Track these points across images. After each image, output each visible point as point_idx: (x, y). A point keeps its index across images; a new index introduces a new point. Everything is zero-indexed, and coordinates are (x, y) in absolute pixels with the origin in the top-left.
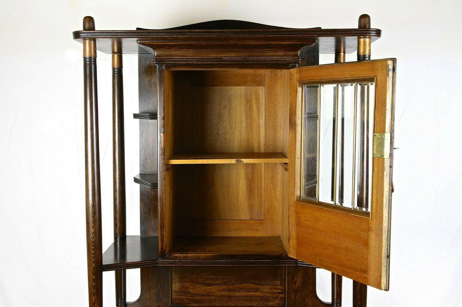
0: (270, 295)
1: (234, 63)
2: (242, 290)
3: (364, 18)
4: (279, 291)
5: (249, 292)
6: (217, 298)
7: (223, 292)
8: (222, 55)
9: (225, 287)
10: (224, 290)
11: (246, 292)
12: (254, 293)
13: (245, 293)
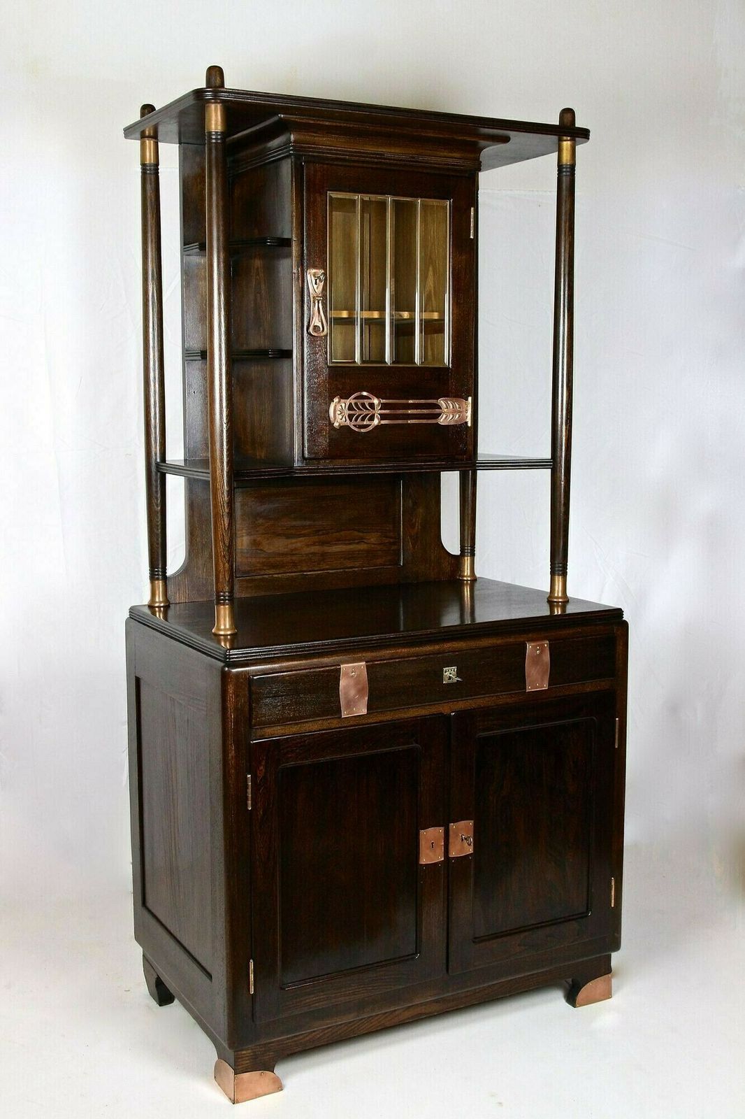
0: (379, 548)
1: (398, 162)
2: (340, 542)
3: (568, 114)
4: (392, 540)
5: (350, 544)
6: (303, 558)
7: (313, 547)
8: (384, 150)
9: (316, 538)
10: (314, 544)
11: (346, 544)
12: (357, 546)
13: (344, 546)
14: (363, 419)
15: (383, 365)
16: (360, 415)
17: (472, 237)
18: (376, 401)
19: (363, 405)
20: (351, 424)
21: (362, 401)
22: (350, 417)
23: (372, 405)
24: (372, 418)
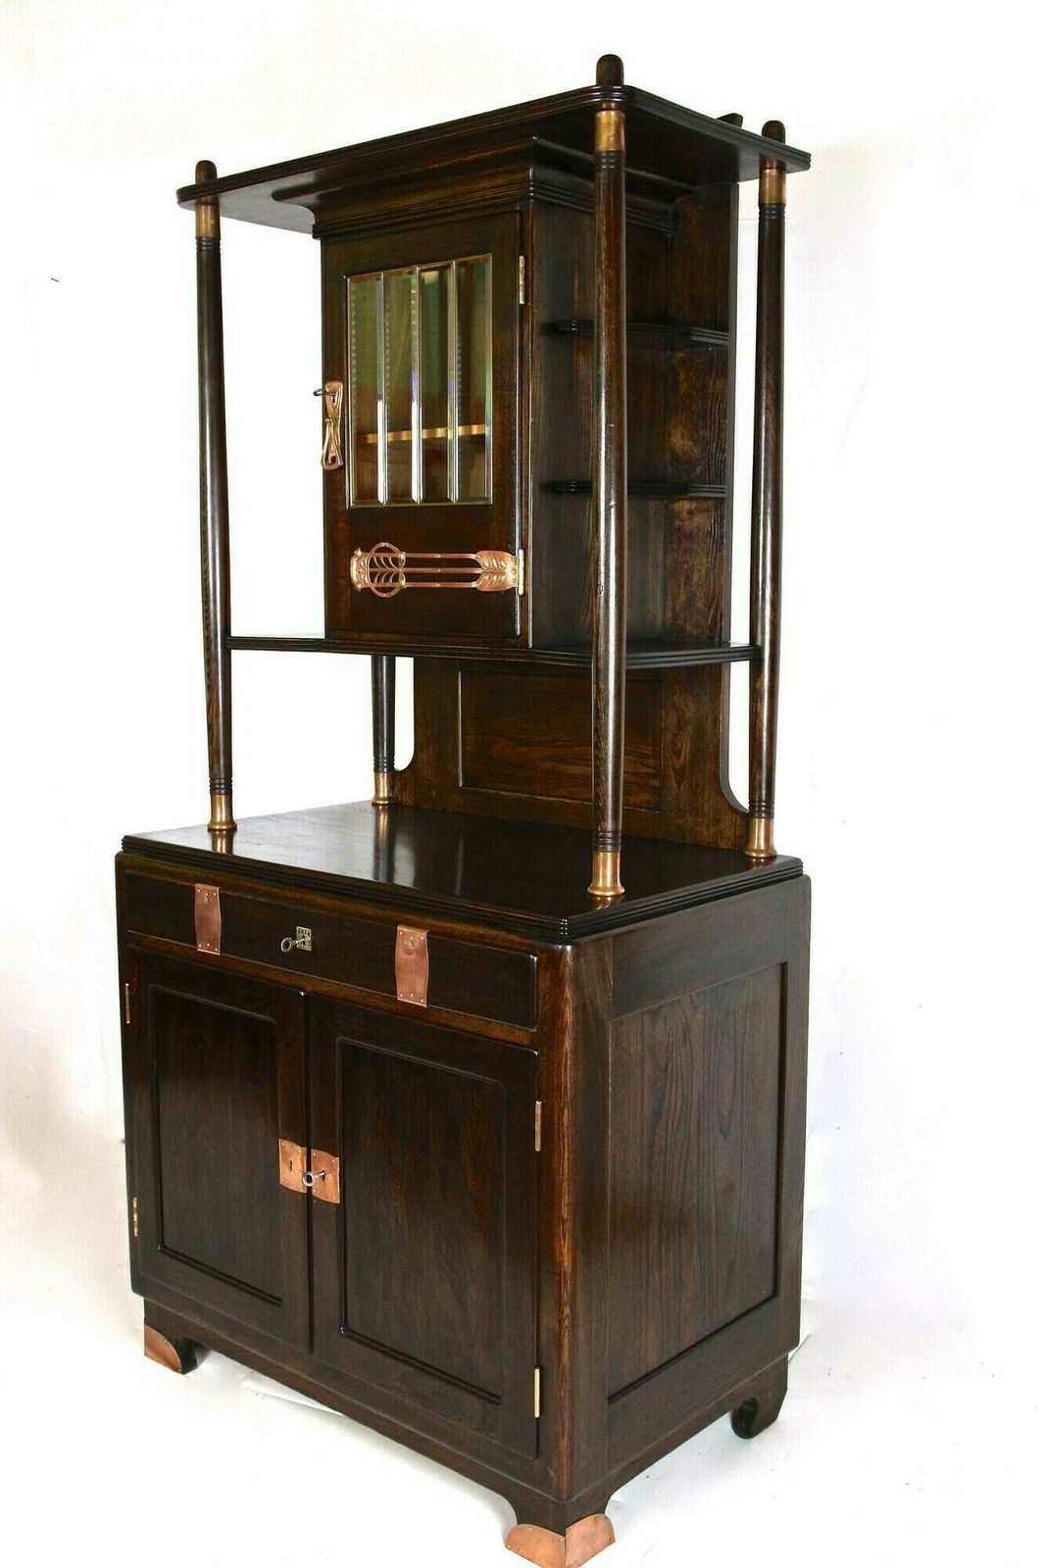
14: (386, 580)
15: (410, 505)
16: (382, 574)
17: (522, 302)
18: (403, 556)
19: (386, 559)
20: (373, 587)
21: (386, 555)
22: (372, 576)
23: (396, 561)
24: (396, 579)
